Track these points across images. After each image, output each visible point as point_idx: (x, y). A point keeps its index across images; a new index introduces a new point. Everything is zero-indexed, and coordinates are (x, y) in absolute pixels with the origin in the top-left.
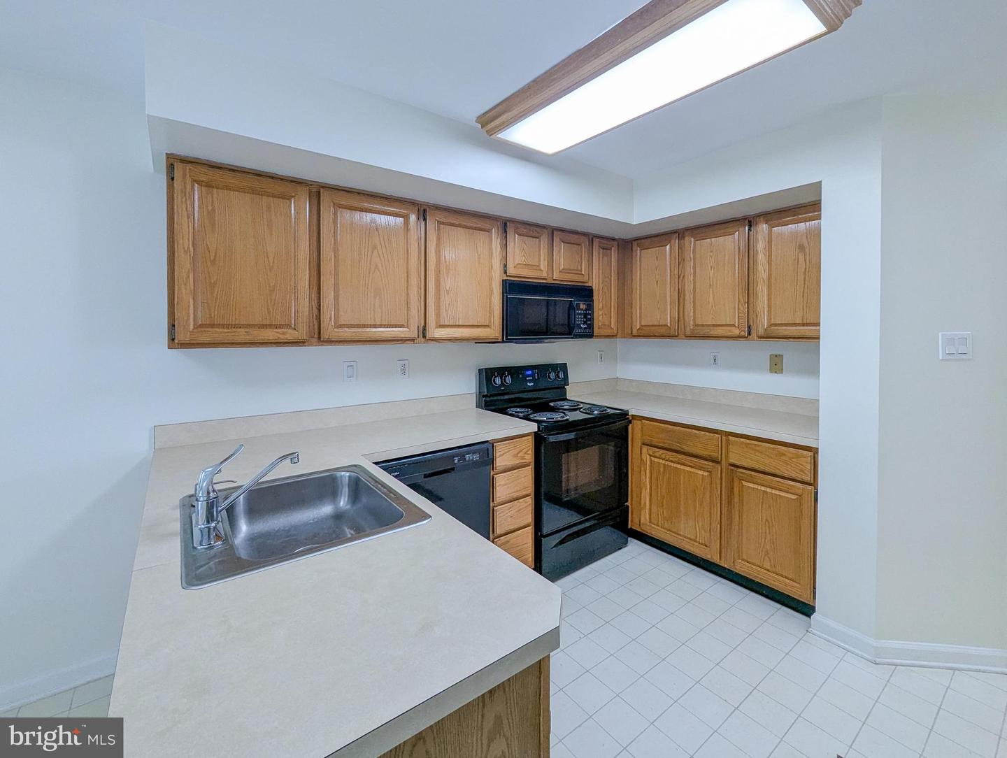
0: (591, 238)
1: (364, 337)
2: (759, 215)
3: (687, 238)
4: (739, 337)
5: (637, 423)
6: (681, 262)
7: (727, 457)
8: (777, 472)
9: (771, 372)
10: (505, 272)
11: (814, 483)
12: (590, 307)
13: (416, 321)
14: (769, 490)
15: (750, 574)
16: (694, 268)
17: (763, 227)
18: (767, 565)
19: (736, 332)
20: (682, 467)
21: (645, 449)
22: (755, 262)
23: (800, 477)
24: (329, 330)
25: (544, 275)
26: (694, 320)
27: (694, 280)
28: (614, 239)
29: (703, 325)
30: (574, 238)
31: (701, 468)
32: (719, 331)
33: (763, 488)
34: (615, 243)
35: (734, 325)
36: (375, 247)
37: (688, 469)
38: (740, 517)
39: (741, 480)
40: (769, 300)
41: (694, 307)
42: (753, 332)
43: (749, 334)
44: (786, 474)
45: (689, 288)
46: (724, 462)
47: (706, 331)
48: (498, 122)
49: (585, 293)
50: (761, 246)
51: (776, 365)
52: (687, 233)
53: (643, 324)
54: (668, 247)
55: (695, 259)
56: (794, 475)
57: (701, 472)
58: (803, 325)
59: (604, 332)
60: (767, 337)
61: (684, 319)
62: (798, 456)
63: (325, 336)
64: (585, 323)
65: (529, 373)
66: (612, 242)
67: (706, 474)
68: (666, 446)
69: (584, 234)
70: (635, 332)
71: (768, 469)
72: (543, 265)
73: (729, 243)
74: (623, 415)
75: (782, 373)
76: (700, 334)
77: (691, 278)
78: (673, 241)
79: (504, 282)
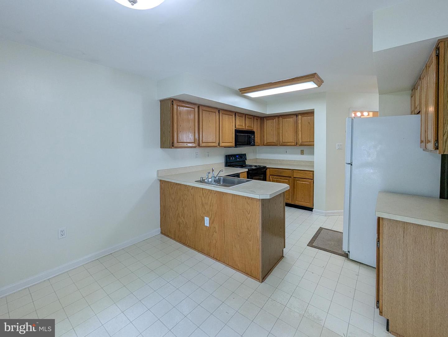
0: (254, 116)
1: (208, 145)
2: (299, 114)
3: (280, 118)
4: (294, 145)
5: (268, 170)
6: (279, 124)
7: (293, 175)
8: (305, 178)
9: (301, 154)
10: (235, 127)
11: (313, 179)
12: (254, 137)
13: (217, 142)
14: (303, 182)
15: (299, 204)
16: (282, 126)
17: (300, 117)
18: (303, 201)
19: (294, 144)
20: (281, 180)
21: (271, 176)
22: (298, 126)
23: (310, 178)
24: (202, 144)
25: (244, 128)
26: (282, 141)
27: (282, 130)
28: (259, 117)
29: (285, 142)
30: (250, 117)
31: (286, 180)
32: (289, 144)
33: (302, 182)
34: (259, 118)
35: (293, 142)
36: (210, 121)
37: (283, 180)
38: (297, 190)
39: (296, 181)
40: (302, 136)
41: (282, 137)
42: (298, 144)
43: (297, 144)
44: (307, 178)
45: (281, 132)
46: (292, 177)
47: (285, 144)
48: (246, 91)
49: (253, 133)
50: (299, 122)
51: (302, 153)
52: (280, 117)
53: (267, 142)
54: (275, 120)
55: (282, 124)
56: (308, 178)
57: (286, 181)
58: (310, 142)
59: (257, 144)
60: (301, 145)
61: (279, 141)
62: (310, 173)
63: (200, 145)
64: (253, 142)
65: (237, 156)
66: (258, 118)
67: (288, 181)
68: (277, 175)
69: (252, 116)
70: (265, 144)
71: (303, 177)
72: (244, 125)
73: (291, 120)
74: (265, 168)
75: (304, 154)
76: (284, 145)
77: (281, 129)
78: (276, 119)
79: (235, 130)
